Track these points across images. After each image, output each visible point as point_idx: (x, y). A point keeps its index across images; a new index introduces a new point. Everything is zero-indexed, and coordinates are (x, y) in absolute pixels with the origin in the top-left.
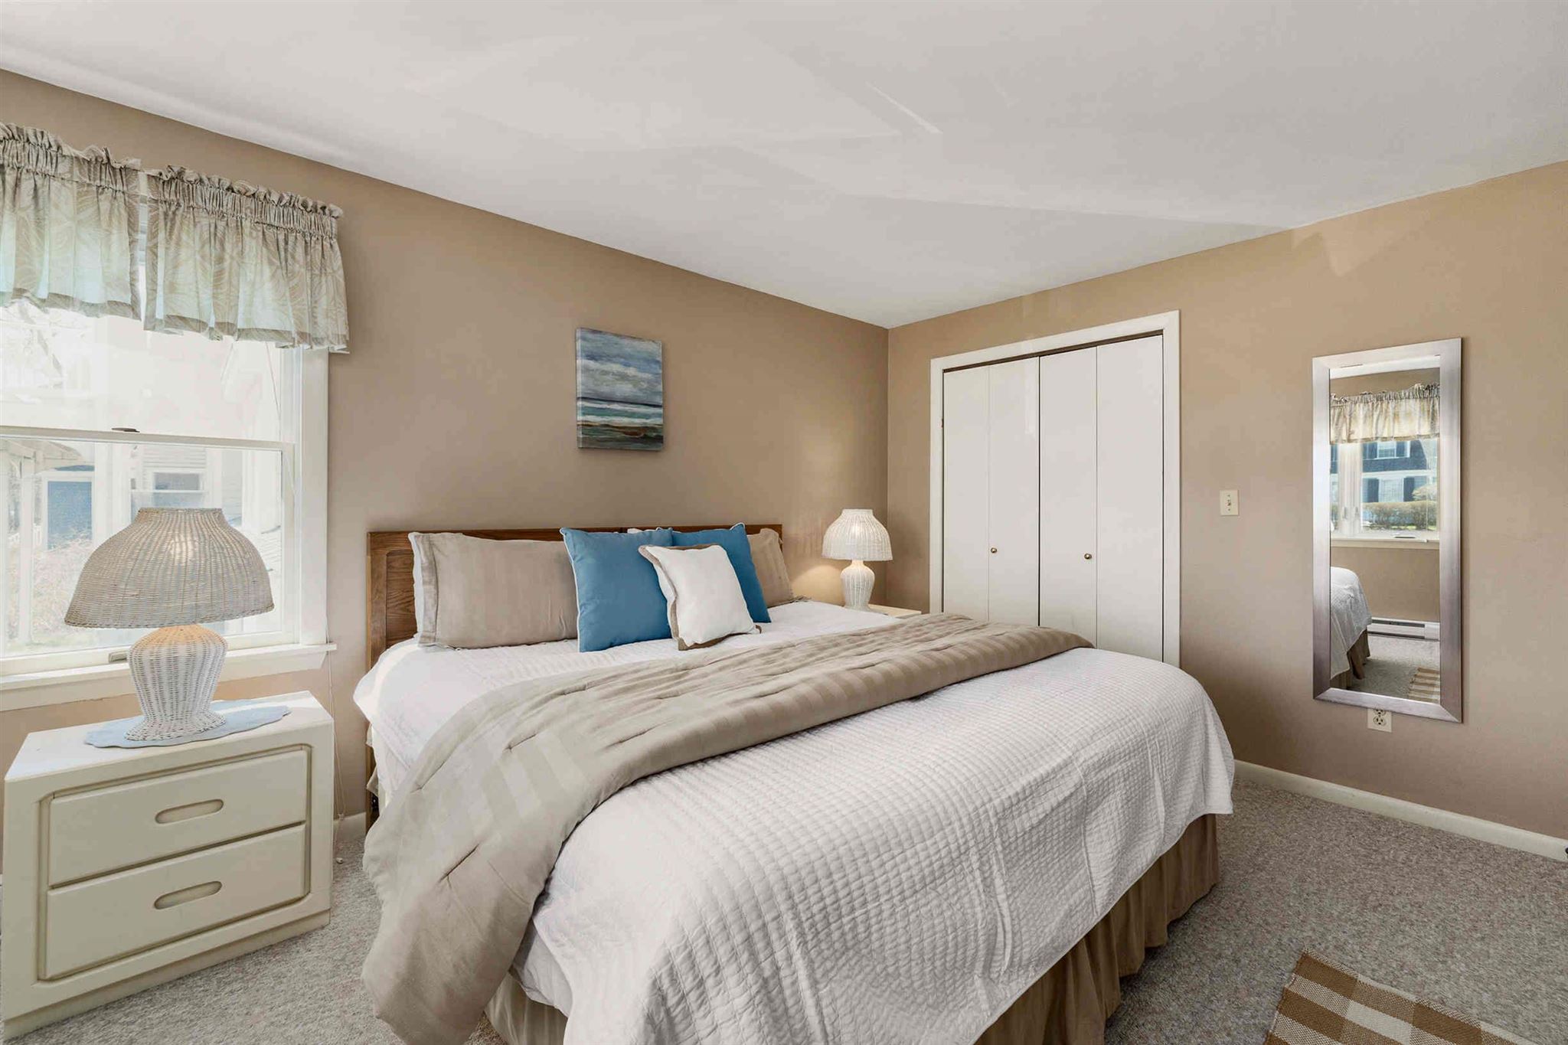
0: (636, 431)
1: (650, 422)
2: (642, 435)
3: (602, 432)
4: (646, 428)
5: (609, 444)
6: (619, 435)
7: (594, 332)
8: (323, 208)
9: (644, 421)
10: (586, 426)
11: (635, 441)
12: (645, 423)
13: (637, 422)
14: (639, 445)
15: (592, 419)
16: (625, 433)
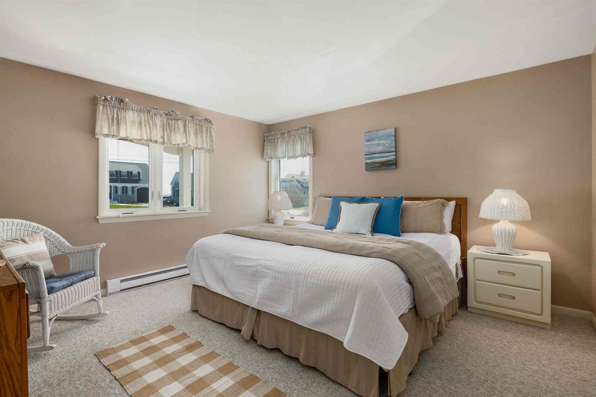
0: (384, 162)
1: (389, 158)
2: (386, 163)
3: (372, 165)
4: (388, 161)
5: (375, 168)
6: (377, 165)
7: (369, 132)
8: (307, 127)
9: (387, 158)
10: (366, 164)
11: (383, 166)
12: (387, 159)
13: (384, 159)
14: (384, 168)
15: (369, 161)
16: (380, 164)
